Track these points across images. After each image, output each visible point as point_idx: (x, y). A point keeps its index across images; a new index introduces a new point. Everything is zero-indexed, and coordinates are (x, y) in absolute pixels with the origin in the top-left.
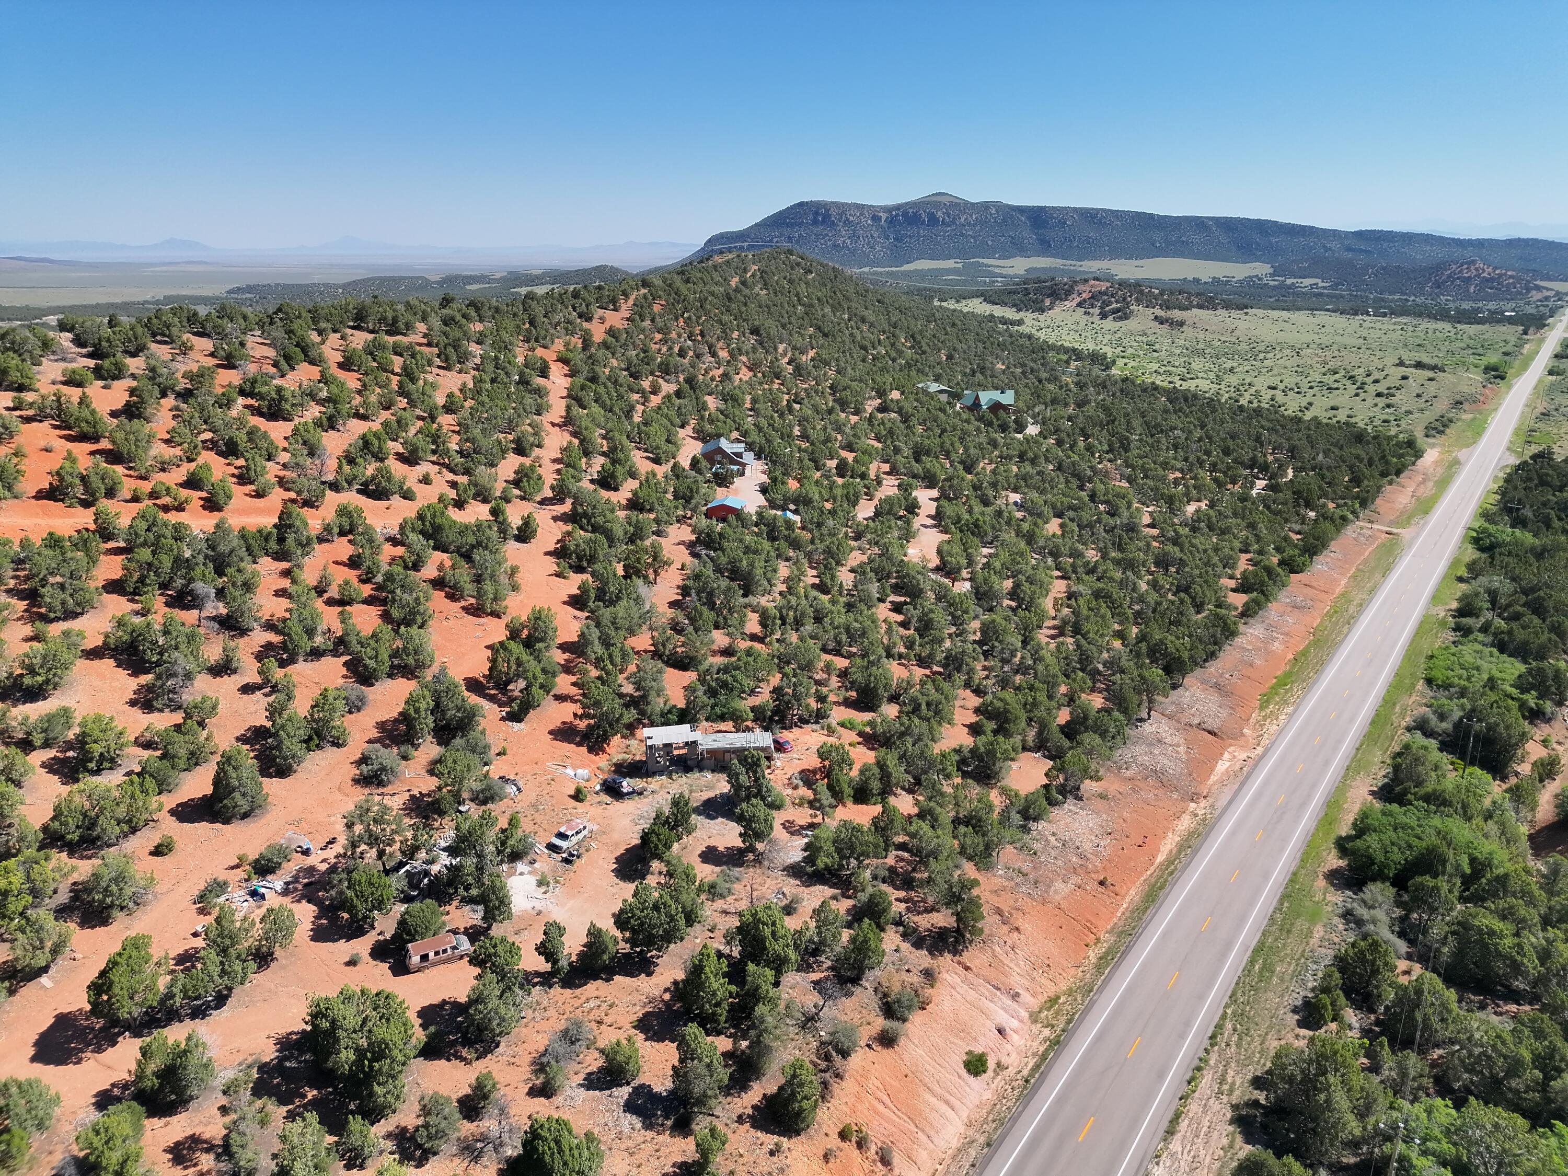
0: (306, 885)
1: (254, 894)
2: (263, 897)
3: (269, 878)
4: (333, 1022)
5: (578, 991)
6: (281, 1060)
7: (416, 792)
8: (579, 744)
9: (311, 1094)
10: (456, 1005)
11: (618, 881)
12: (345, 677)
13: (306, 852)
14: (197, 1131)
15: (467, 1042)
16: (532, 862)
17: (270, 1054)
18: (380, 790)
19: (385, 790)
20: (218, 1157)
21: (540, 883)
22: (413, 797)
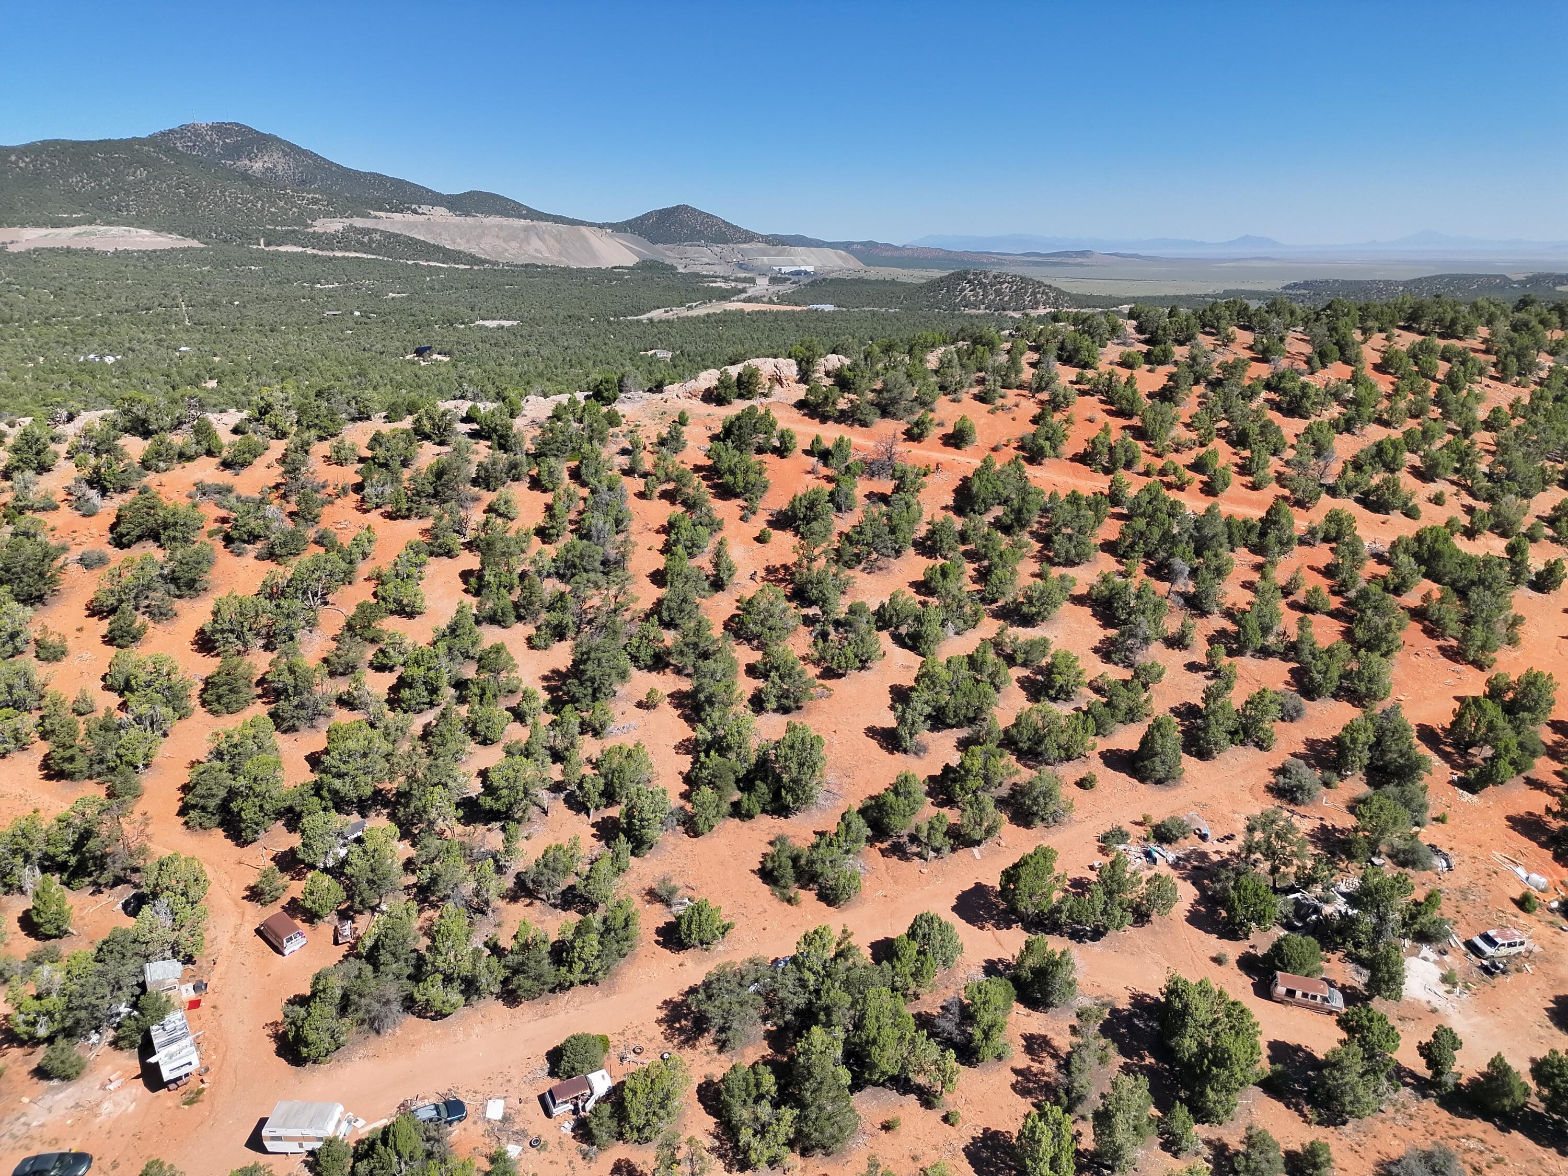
0: (1195, 868)
1: (1148, 854)
2: (1155, 861)
3: (1165, 846)
4: (1186, 1006)
5: (1459, 1121)
6: (1132, 1015)
7: (1328, 823)
8: (1542, 845)
9: (1149, 1060)
10: (1310, 1056)
11: (1550, 1024)
12: (1287, 683)
13: (1203, 837)
14: (1050, 1035)
15: (1311, 1100)
16: (1443, 952)
17: (1124, 1004)
18: (1291, 807)
19: (1296, 809)
20: (1059, 1067)
21: (1445, 979)
22: (1323, 827)
